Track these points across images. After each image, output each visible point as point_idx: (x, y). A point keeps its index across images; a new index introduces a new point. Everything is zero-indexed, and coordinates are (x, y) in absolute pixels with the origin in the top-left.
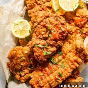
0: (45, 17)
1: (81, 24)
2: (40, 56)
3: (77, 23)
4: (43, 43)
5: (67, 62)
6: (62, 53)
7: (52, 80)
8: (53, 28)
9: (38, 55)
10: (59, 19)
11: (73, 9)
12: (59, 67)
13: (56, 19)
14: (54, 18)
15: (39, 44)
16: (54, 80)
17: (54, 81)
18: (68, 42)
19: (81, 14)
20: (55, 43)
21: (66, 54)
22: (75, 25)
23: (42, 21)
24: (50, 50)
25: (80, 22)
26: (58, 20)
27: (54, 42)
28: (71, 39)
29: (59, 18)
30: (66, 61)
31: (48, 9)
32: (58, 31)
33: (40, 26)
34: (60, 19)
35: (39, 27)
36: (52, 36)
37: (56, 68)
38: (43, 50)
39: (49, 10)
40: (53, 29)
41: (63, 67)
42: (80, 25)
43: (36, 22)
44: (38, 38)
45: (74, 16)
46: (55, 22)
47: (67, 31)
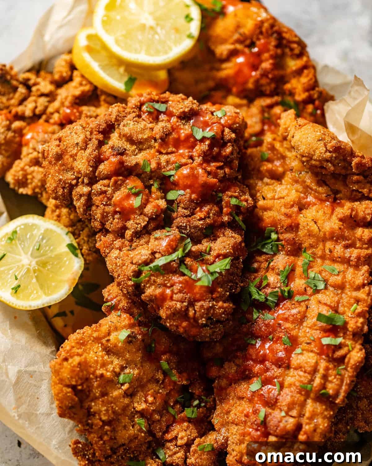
0: (101, 137)
1: (265, 74)
2: (191, 304)
3: (246, 82)
4: (164, 243)
5: (320, 253)
6: (274, 236)
7: (315, 370)
8: (164, 158)
9: (179, 305)
10: (161, 107)
11: (190, 36)
12: (305, 297)
13: (150, 113)
14: (139, 116)
15: (152, 261)
16: (323, 364)
17: (327, 369)
18: (266, 180)
19: (236, 36)
20: (216, 208)
21: (294, 227)
22: (244, 102)
23: (98, 160)
24: (214, 253)
25: (255, 67)
26: (159, 112)
27: (206, 209)
28: (269, 160)
29: (157, 106)
30: (314, 255)
31: (85, 109)
32: (191, 157)
33: (106, 182)
34: (166, 102)
35: (105, 192)
36: (182, 192)
37: (294, 311)
38: (186, 271)
39: (93, 109)
40: (168, 162)
41: (321, 286)
42: (264, 81)
43: (77, 178)
44: (131, 241)
45: (212, 69)
46: (152, 129)
47: (227, 130)
